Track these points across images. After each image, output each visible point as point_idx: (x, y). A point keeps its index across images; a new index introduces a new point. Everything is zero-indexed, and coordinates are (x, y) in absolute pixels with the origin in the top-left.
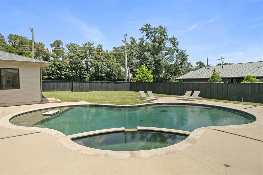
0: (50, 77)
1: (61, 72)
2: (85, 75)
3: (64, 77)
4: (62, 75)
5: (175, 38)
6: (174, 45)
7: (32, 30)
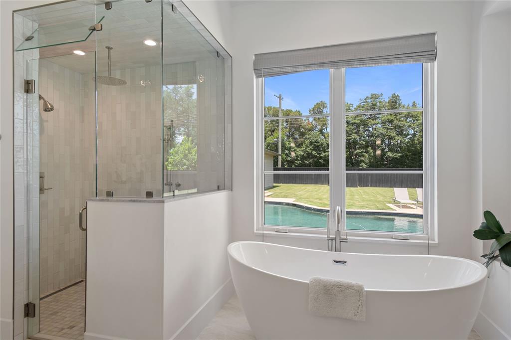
0: (304, 162)
1: (318, 154)
2: (363, 156)
3: (324, 160)
4: (321, 158)
7: (280, 97)
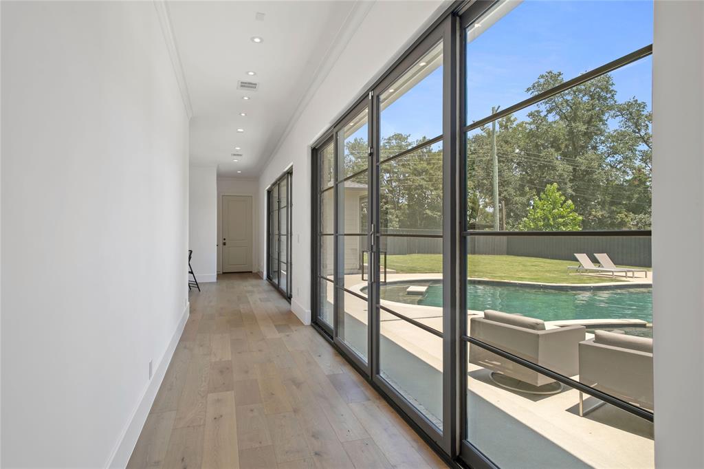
5: (638, 102)
6: (637, 125)
